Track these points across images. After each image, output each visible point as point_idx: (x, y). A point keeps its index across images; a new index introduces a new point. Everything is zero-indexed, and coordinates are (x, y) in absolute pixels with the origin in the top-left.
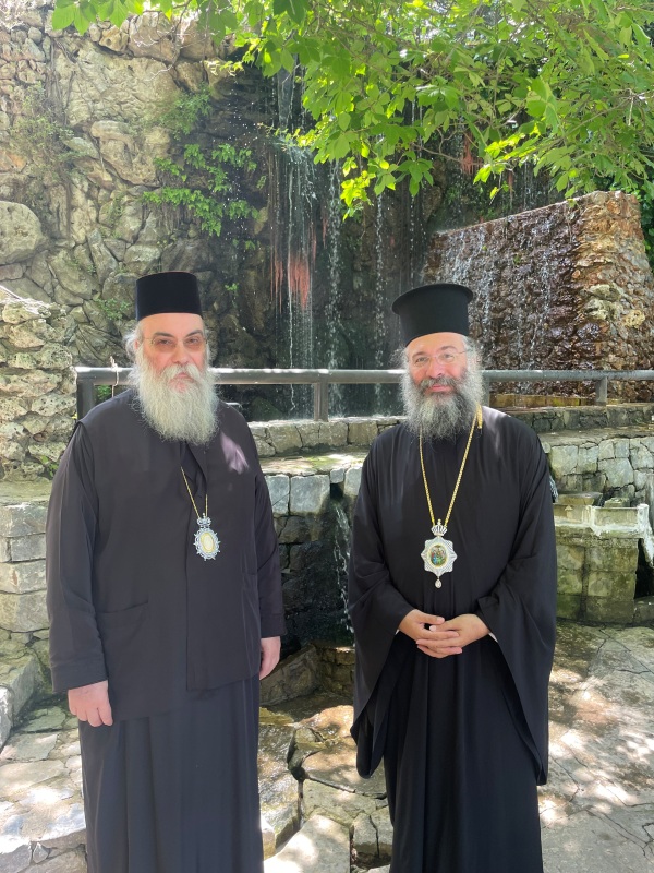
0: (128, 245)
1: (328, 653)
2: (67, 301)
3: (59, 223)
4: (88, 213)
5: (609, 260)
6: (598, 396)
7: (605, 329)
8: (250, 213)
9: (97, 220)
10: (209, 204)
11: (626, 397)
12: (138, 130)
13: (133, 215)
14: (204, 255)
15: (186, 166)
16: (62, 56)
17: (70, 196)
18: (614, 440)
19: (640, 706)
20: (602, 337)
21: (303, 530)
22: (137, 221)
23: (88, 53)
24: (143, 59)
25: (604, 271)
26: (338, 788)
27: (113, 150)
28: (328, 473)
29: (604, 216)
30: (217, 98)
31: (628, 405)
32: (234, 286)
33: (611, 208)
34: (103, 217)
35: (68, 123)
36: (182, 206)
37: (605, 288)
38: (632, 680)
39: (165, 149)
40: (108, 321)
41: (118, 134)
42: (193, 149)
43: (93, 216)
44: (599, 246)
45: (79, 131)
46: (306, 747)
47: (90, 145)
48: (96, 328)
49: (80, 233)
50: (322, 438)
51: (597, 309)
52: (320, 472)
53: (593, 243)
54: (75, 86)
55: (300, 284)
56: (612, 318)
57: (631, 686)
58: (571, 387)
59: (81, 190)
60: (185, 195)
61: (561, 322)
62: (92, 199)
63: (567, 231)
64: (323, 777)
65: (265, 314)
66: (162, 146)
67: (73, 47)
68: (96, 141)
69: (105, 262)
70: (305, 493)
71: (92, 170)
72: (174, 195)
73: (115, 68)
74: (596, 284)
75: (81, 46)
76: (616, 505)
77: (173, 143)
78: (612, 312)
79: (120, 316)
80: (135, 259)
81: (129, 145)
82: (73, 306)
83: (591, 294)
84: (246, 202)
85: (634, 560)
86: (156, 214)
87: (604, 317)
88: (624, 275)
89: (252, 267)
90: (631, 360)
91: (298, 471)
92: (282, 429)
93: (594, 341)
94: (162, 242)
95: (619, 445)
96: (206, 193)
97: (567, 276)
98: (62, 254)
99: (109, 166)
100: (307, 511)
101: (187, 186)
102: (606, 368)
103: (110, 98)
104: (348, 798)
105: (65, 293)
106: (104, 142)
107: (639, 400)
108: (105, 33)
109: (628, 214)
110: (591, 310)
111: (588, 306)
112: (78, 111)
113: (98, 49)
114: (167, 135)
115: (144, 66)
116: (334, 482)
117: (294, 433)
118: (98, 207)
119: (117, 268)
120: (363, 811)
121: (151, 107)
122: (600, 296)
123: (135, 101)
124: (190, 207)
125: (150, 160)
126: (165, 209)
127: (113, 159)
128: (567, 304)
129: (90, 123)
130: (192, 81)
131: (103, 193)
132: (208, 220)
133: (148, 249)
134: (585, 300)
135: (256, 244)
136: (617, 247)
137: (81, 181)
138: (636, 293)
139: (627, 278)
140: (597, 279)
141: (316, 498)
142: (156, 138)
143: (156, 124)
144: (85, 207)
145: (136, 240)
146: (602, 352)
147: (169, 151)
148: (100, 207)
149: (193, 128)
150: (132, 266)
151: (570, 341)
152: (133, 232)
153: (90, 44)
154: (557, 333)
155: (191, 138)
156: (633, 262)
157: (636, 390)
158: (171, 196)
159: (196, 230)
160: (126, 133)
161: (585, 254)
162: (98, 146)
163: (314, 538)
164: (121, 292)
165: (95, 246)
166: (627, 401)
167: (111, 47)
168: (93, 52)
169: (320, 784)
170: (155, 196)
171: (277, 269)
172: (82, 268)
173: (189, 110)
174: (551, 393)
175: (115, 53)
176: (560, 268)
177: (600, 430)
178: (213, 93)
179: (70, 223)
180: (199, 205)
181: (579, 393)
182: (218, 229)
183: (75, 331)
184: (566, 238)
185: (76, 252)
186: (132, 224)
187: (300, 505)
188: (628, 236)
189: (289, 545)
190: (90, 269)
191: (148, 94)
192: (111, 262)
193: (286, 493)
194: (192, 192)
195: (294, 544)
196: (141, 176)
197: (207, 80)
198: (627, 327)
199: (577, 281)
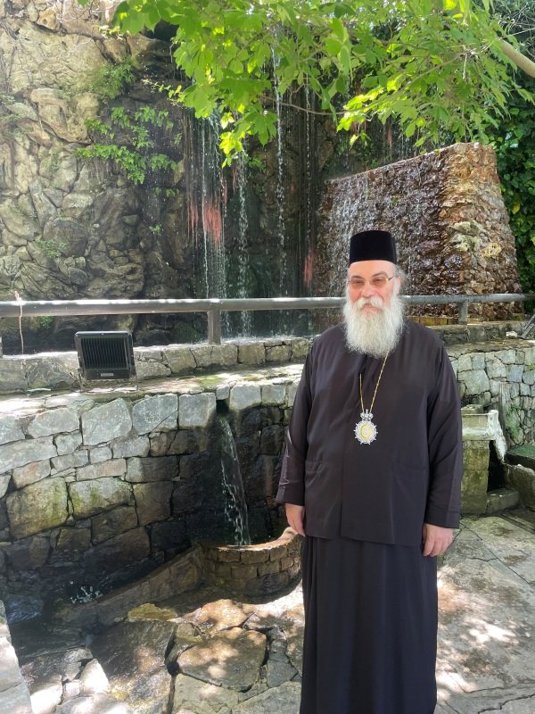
0: (65, 194)
1: (212, 551)
2: (12, 243)
3: (4, 176)
4: (30, 167)
5: (470, 201)
6: (460, 316)
7: (467, 260)
8: (169, 165)
9: (38, 173)
10: (134, 158)
11: (486, 317)
12: (71, 96)
13: (68, 168)
14: (130, 203)
15: (113, 126)
16: (4, 34)
17: (14, 153)
18: (472, 354)
19: (486, 592)
20: (465, 266)
21: (191, 442)
22: (72, 173)
23: (27, 31)
24: (75, 35)
25: (465, 211)
26: (206, 682)
27: (50, 113)
28: (214, 391)
29: (465, 164)
30: (138, 68)
31: (486, 323)
32: (158, 228)
33: (471, 158)
34: (43, 170)
35: (11, 90)
36: (111, 160)
37: (466, 224)
38: (481, 567)
39: (95, 112)
40: (48, 259)
41: (54, 99)
42: (118, 111)
43: (34, 169)
44: (461, 190)
45: (20, 97)
46: (184, 641)
47: (30, 109)
48: (38, 265)
49: (22, 185)
50: (215, 359)
51: (460, 243)
52: (206, 391)
53: (456, 187)
54: (16, 59)
55: (212, 225)
56: (473, 250)
57: (479, 574)
58: (440, 309)
59: (24, 147)
60: (112, 151)
61: (431, 254)
62: (33, 154)
63: (434, 177)
64: (194, 671)
65: (185, 250)
66: (92, 109)
67: (14, 26)
68: (35, 106)
69: (44, 209)
70: (193, 409)
71: (32, 130)
72: (104, 150)
73: (51, 43)
74: (459, 222)
75: (21, 26)
76: (470, 412)
77: (101, 106)
78: (473, 245)
79: (59, 254)
80: (71, 205)
81: (64, 109)
82: (18, 246)
83: (455, 230)
84: (166, 156)
85: (486, 459)
86: (88, 166)
87: (466, 249)
88: (482, 214)
89: (172, 212)
90: (489, 285)
91: (186, 390)
92: (177, 352)
93: (458, 269)
94: (93, 191)
95: (476, 359)
96: (131, 148)
97: (435, 214)
98: (8, 202)
99: (47, 127)
100: (195, 425)
101: (115, 143)
102: (468, 292)
103: (47, 69)
104: (214, 692)
105: (10, 235)
106: (42, 107)
107: (497, 318)
108: (41, 14)
109: (486, 162)
110: (455, 243)
111: (452, 241)
112: (20, 80)
113: (36, 28)
114: (96, 100)
115: (76, 42)
116: (220, 398)
117: (188, 355)
118: (38, 161)
119: (56, 213)
120: (226, 705)
121: (82, 76)
122: (462, 231)
123: (69, 71)
124: (117, 161)
125: (82, 121)
126: (96, 162)
127: (50, 121)
128: (436, 239)
129: (30, 90)
130: (117, 53)
131: (42, 149)
132: (133, 172)
133: (82, 197)
134: (450, 236)
135: (175, 192)
136: (476, 190)
137: (23, 141)
138: (493, 228)
139: (485, 216)
140: (459, 217)
141: (203, 414)
142: (87, 102)
143: (87, 90)
144: (27, 162)
145: (71, 189)
146: (465, 279)
147: (98, 113)
148: (40, 161)
149: (119, 94)
150: (69, 211)
151: (438, 270)
152: (68, 183)
153: (29, 24)
154: (428, 263)
155: (117, 101)
156: (490, 203)
157: (495, 310)
158: (102, 151)
159: (123, 180)
160: (61, 98)
161: (450, 196)
162: (37, 110)
163: (202, 449)
164: (59, 235)
165: (36, 195)
166: (486, 320)
167: (47, 26)
168: (32, 30)
169: (191, 679)
170: (87, 152)
171: (193, 213)
172: (25, 214)
173: (114, 78)
174: (423, 314)
175: (51, 31)
176: (429, 208)
177: (461, 345)
178: (135, 63)
179: (14, 176)
180: (125, 159)
181: (446, 314)
182: (142, 179)
183: (20, 268)
184: (434, 184)
185: (20, 200)
186: (67, 176)
187: (188, 420)
188: (486, 180)
189: (179, 456)
190: (32, 214)
191: (80, 64)
192: (50, 208)
193: (174, 410)
194: (119, 148)
195: (183, 454)
196: (74, 135)
197: (130, 53)
198: (486, 257)
199: (443, 219)
